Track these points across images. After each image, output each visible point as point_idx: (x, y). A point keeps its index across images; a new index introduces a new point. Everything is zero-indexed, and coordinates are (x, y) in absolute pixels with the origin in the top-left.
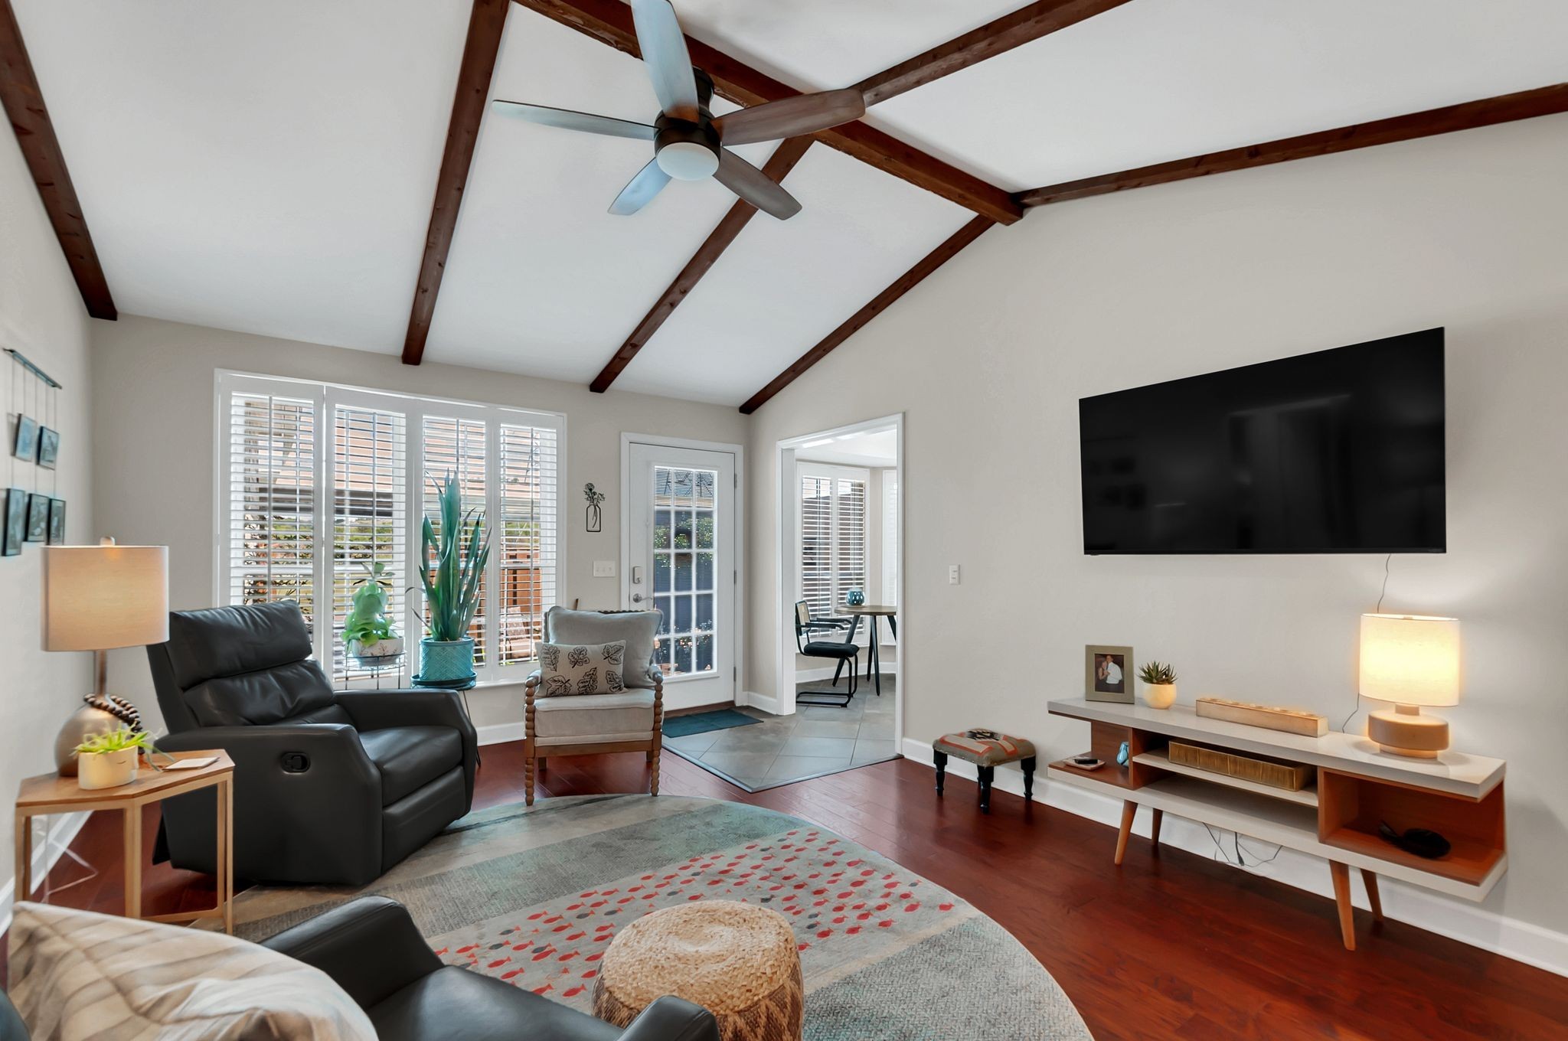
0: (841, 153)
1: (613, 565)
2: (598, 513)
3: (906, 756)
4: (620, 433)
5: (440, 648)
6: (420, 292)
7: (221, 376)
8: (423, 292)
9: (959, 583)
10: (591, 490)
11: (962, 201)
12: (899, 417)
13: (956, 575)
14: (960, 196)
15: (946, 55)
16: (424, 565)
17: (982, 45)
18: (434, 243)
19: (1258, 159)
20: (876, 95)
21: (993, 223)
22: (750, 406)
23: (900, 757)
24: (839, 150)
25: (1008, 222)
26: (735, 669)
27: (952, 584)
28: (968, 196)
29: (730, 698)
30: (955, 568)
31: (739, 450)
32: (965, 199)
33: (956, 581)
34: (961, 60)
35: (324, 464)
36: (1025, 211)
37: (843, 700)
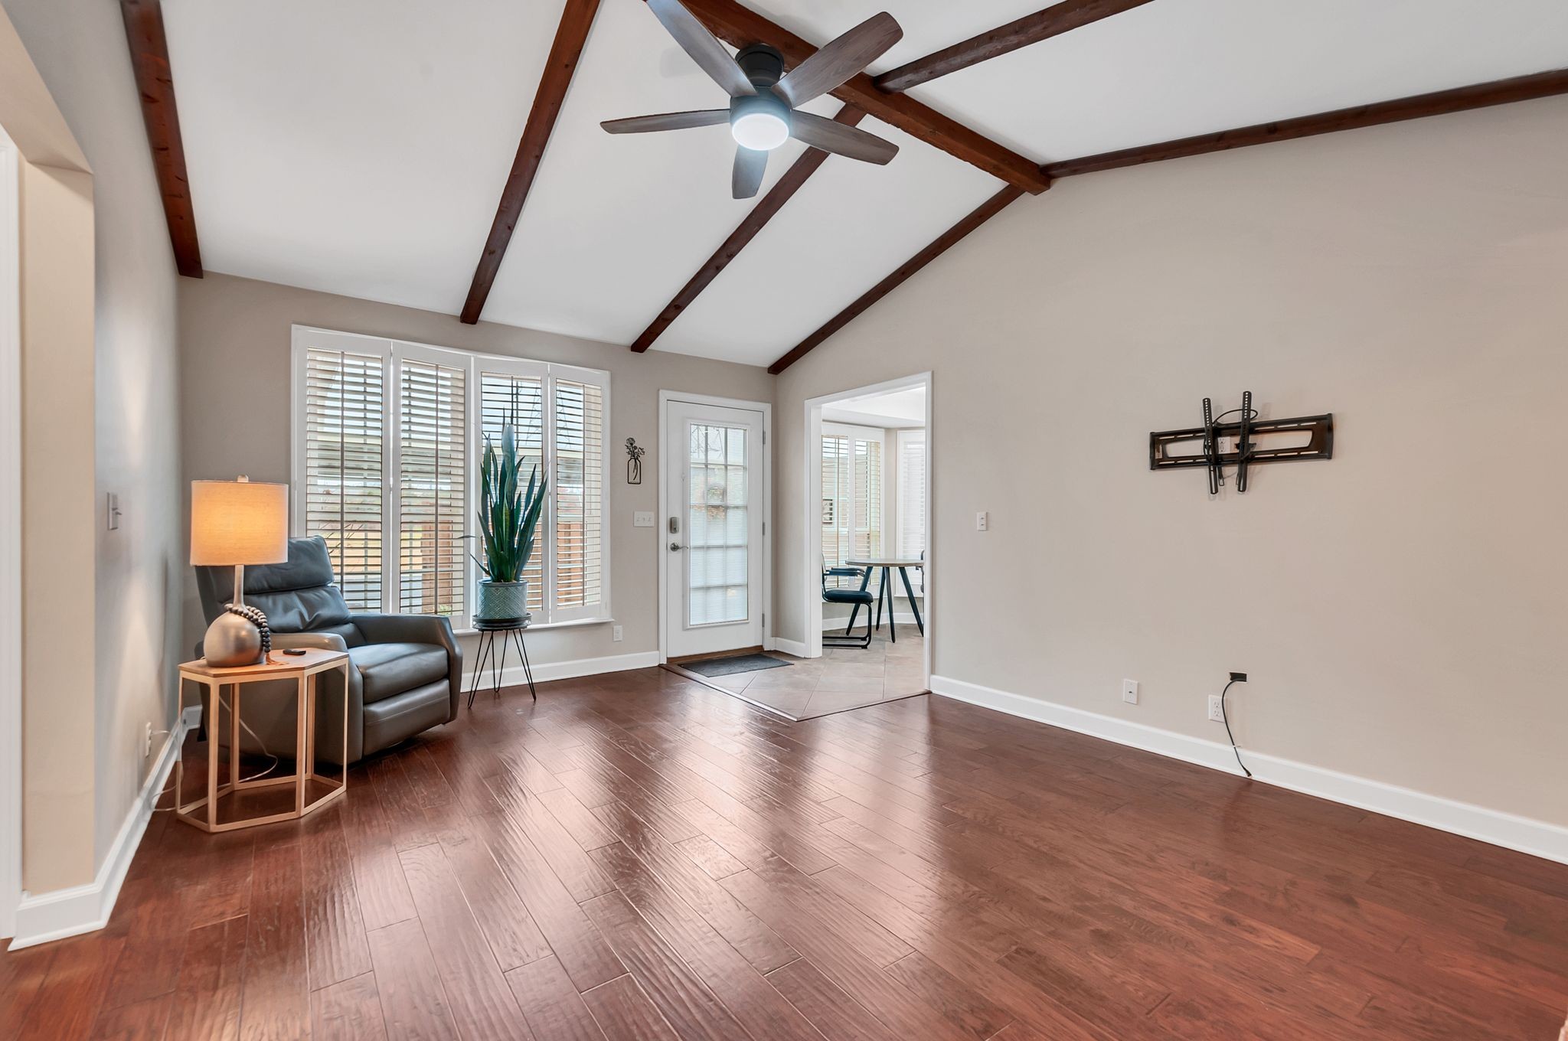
0: (890, 126)
1: (652, 514)
2: (638, 467)
3: (933, 692)
4: (659, 390)
5: (494, 589)
6: (487, 255)
7: (299, 333)
8: (490, 254)
9: (987, 530)
10: (632, 444)
11: (996, 172)
12: (928, 375)
13: (984, 522)
14: (995, 167)
15: (1004, 37)
16: (483, 513)
17: (1039, 28)
18: (506, 207)
19: (1276, 135)
20: (931, 73)
21: (1023, 192)
22: (779, 367)
23: (929, 693)
24: (889, 123)
25: (1036, 192)
26: (763, 615)
27: (979, 530)
28: (1002, 166)
29: (759, 644)
30: (983, 514)
31: (767, 408)
32: (1000, 169)
33: (984, 528)
34: (1016, 41)
35: (391, 416)
36: (1053, 180)
37: (864, 643)
